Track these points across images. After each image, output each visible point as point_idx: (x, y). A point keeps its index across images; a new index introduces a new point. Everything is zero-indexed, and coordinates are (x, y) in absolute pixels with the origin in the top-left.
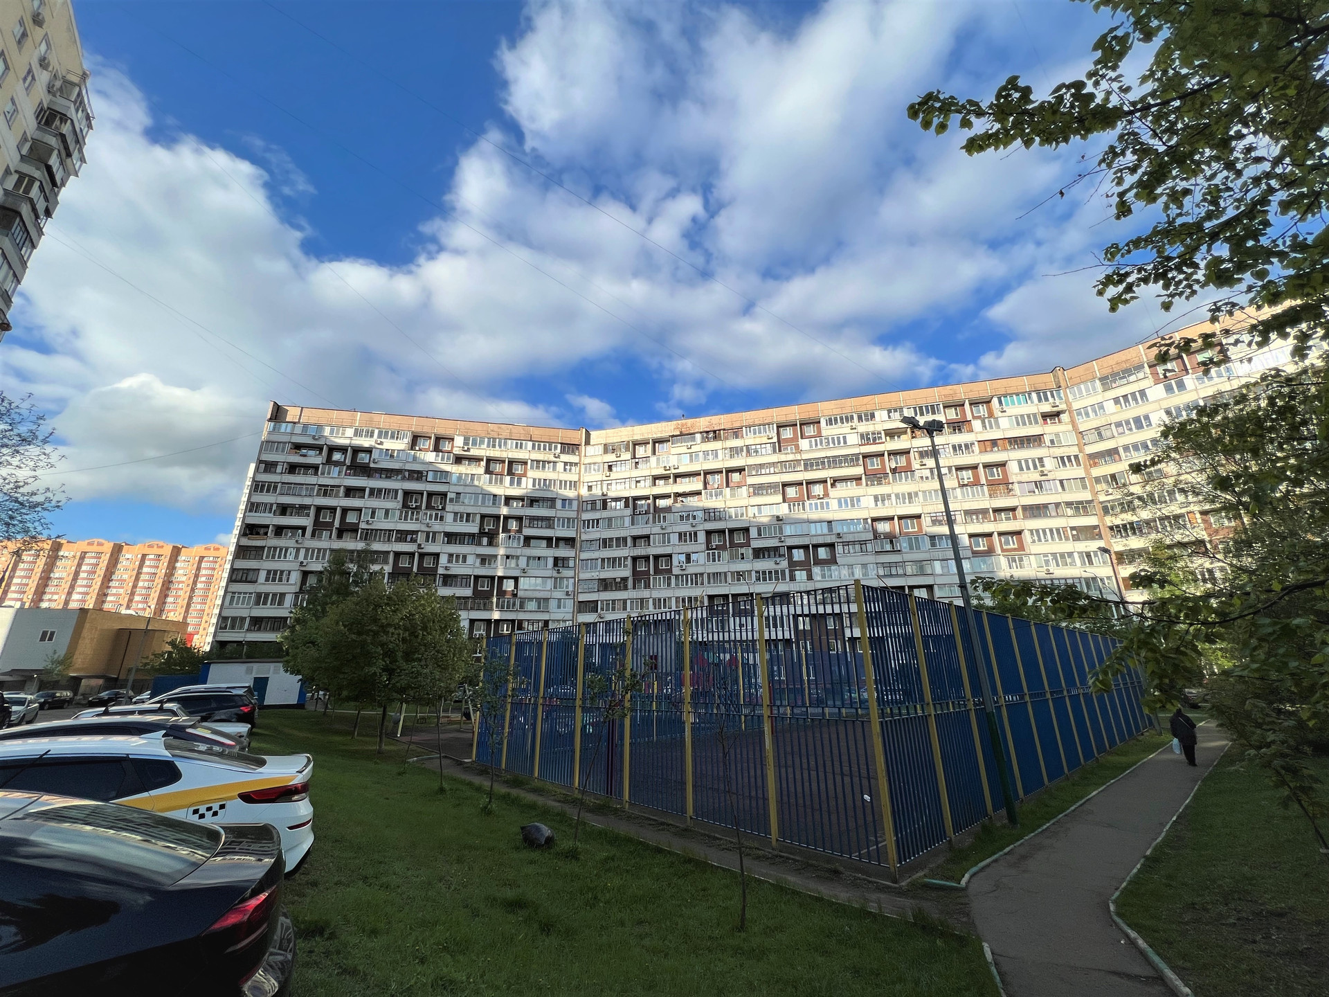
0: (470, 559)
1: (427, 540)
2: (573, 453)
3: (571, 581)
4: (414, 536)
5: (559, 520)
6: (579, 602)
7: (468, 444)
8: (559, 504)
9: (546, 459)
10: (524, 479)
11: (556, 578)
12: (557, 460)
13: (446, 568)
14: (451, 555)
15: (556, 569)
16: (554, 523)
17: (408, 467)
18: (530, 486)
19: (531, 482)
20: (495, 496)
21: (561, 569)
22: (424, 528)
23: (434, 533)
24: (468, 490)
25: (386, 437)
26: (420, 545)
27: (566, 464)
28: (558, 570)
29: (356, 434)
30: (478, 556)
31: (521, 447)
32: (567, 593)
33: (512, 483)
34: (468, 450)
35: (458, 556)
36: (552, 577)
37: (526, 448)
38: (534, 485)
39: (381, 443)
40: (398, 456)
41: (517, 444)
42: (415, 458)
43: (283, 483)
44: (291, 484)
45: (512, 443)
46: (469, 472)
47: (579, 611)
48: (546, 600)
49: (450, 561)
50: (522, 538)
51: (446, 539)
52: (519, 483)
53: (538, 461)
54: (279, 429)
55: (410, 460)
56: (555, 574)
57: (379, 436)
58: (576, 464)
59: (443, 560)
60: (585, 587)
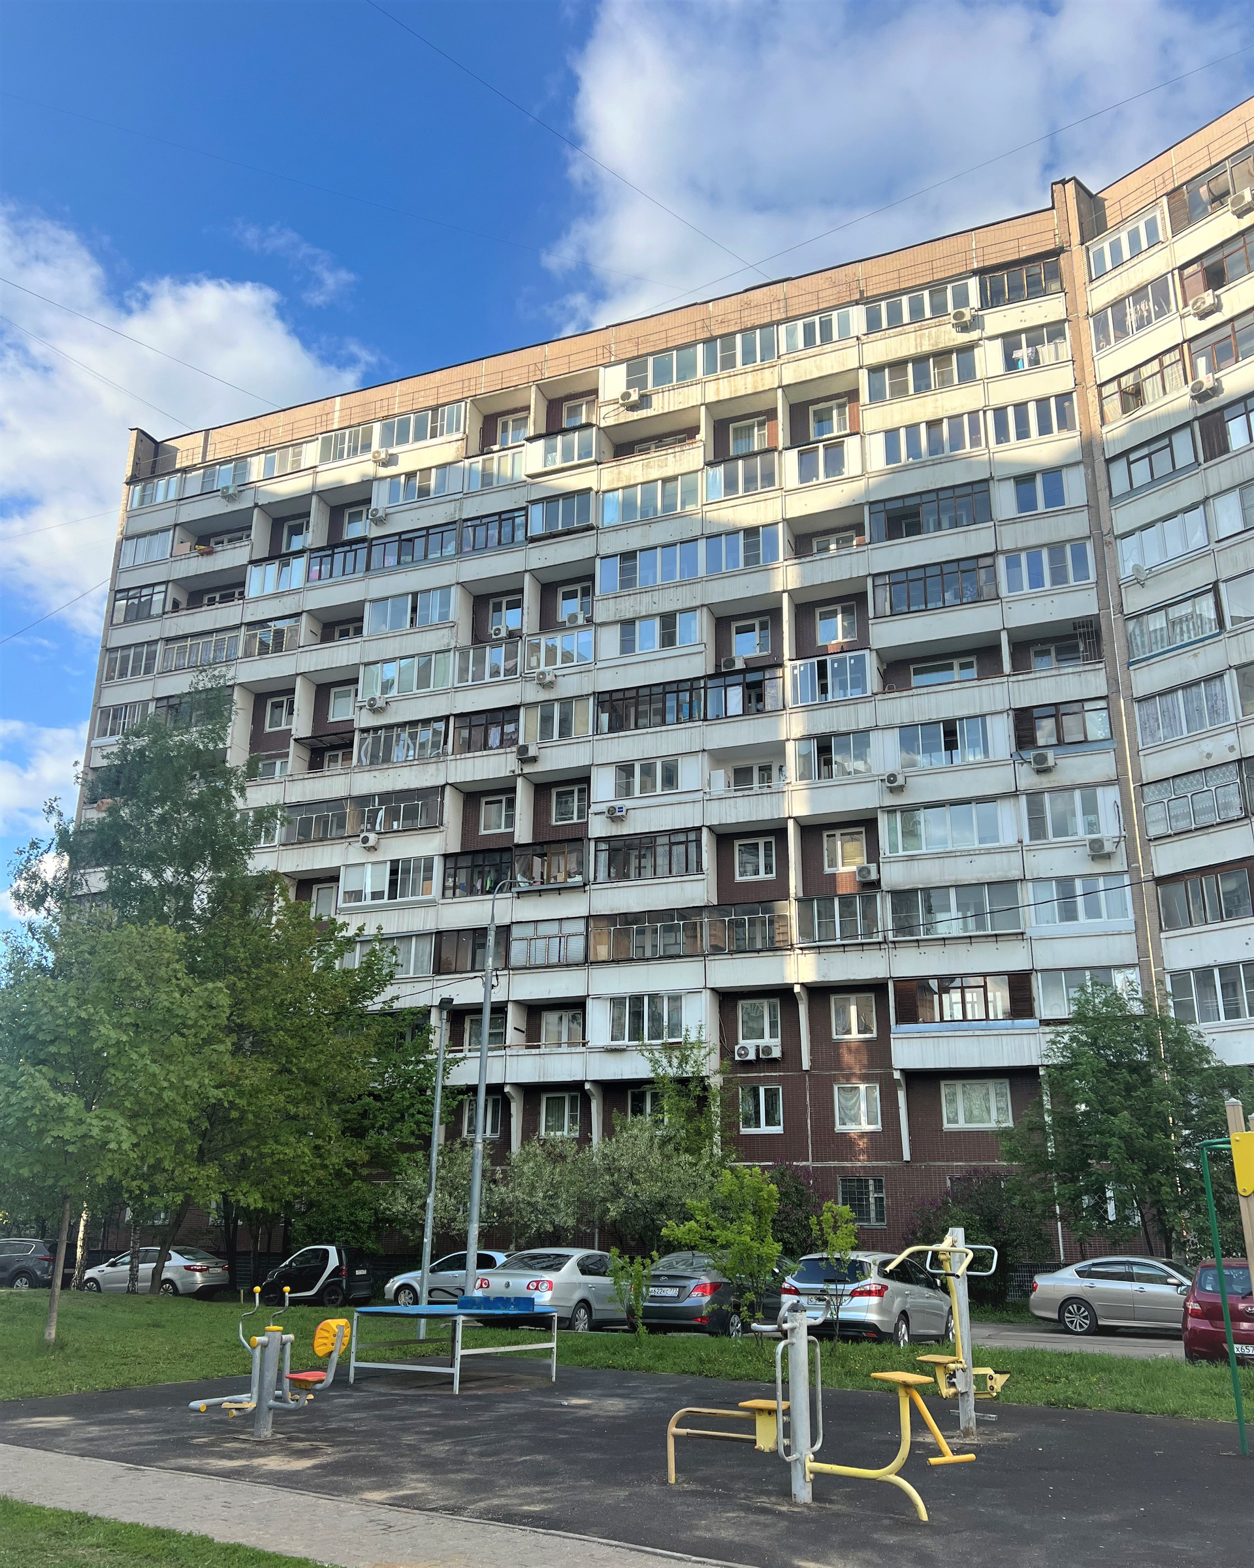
0: (690, 774)
1: (546, 732)
2: (1036, 290)
3: (1108, 798)
4: (509, 728)
5: (1013, 563)
6: (1160, 881)
7: (642, 383)
8: (1004, 499)
9: (927, 347)
10: (852, 445)
11: (1034, 798)
12: (974, 335)
13: (615, 816)
14: (626, 769)
15: (1030, 755)
16: (994, 577)
17: (472, 509)
18: (877, 459)
19: (877, 445)
20: (751, 532)
21: (1050, 755)
22: (533, 694)
23: (566, 702)
24: (659, 534)
25: (403, 439)
26: (523, 750)
27: (1010, 340)
28: (1040, 759)
29: (325, 457)
30: (719, 757)
31: (827, 337)
32: (1098, 853)
33: (807, 472)
34: (644, 401)
35: (648, 770)
36: (1015, 794)
37: (845, 335)
38: (892, 454)
39: (391, 461)
40: (441, 483)
41: (809, 330)
42: (487, 478)
43: (168, 640)
44: (185, 637)
45: (791, 334)
46: (655, 474)
47: (1169, 921)
48: (1006, 886)
49: (625, 790)
50: (871, 663)
51: (605, 718)
52: (835, 462)
53: (898, 366)
54: (153, 496)
55: (477, 485)
56: (1028, 779)
57: (386, 442)
58: (1055, 330)
59: (603, 787)
60: (1179, 807)
